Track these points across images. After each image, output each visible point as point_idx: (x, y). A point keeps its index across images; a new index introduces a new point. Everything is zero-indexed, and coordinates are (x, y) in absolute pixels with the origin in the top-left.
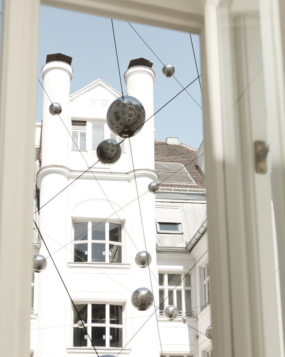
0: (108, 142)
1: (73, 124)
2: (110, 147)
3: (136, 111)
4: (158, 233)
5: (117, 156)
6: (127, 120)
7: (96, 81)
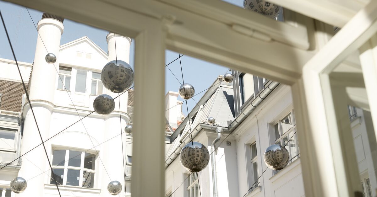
0: (103, 97)
1: (60, 69)
2: (106, 101)
3: (127, 73)
4: (127, 164)
5: (111, 109)
6: (118, 78)
7: (83, 38)
